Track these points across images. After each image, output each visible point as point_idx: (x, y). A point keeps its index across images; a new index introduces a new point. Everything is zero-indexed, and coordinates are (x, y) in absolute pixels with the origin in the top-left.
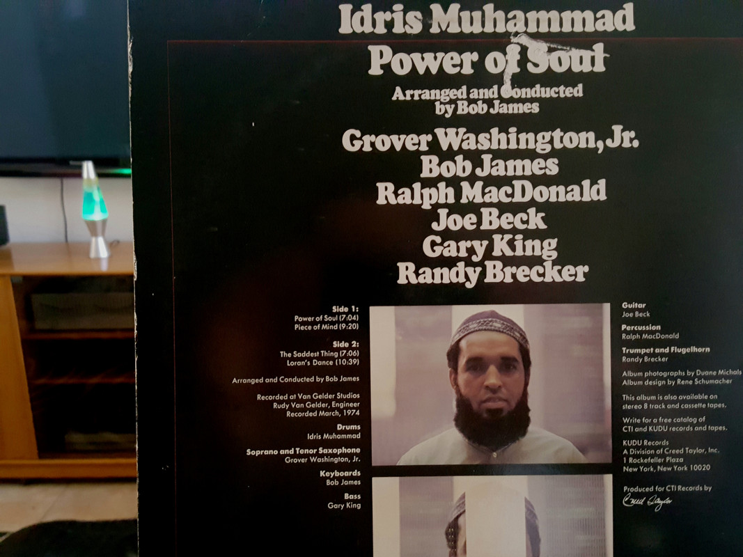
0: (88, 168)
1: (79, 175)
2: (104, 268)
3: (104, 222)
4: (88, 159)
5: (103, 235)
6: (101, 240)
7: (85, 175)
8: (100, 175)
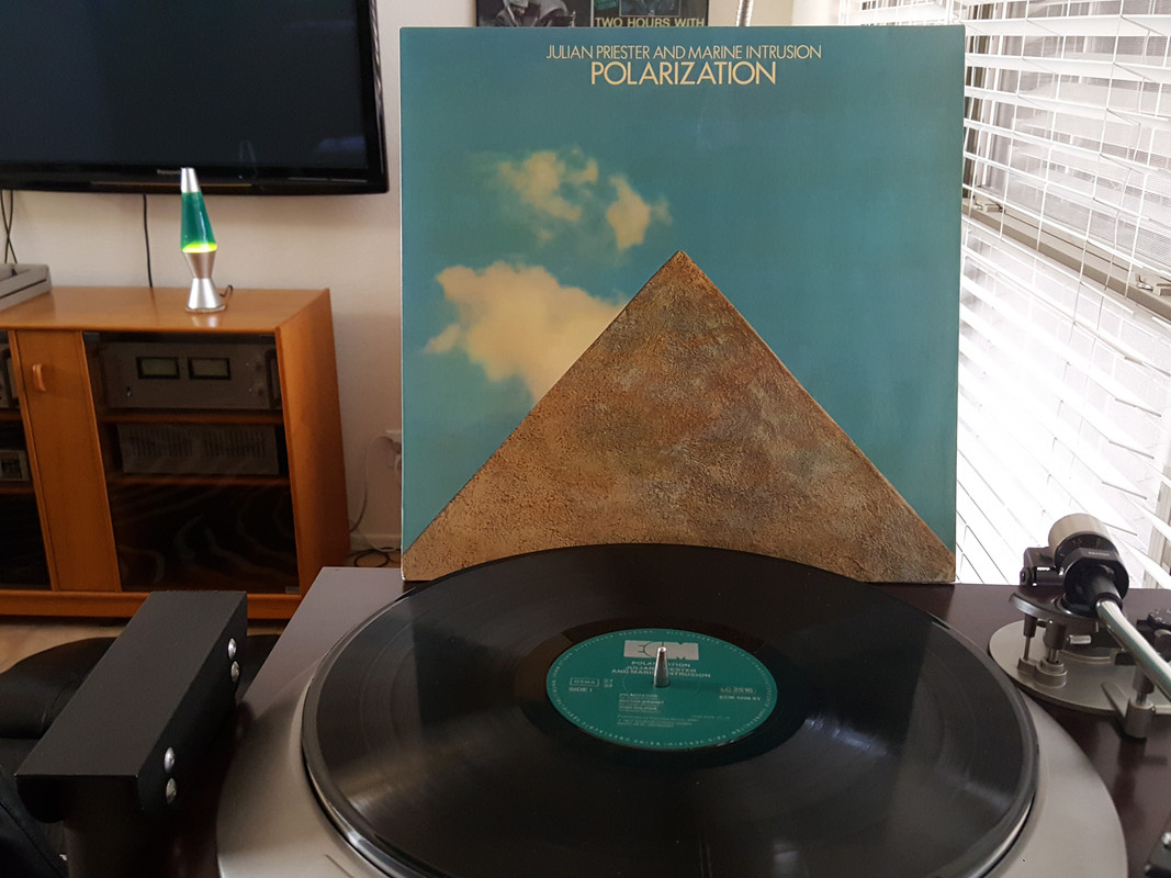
0: (189, 181)
1: (177, 191)
2: (212, 323)
3: (212, 255)
4: (186, 166)
5: (210, 277)
6: (206, 282)
7: (184, 189)
8: (205, 191)
